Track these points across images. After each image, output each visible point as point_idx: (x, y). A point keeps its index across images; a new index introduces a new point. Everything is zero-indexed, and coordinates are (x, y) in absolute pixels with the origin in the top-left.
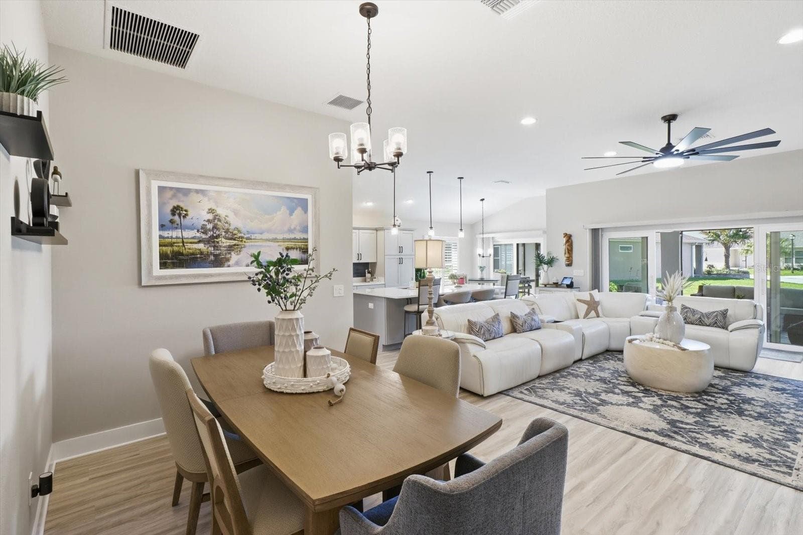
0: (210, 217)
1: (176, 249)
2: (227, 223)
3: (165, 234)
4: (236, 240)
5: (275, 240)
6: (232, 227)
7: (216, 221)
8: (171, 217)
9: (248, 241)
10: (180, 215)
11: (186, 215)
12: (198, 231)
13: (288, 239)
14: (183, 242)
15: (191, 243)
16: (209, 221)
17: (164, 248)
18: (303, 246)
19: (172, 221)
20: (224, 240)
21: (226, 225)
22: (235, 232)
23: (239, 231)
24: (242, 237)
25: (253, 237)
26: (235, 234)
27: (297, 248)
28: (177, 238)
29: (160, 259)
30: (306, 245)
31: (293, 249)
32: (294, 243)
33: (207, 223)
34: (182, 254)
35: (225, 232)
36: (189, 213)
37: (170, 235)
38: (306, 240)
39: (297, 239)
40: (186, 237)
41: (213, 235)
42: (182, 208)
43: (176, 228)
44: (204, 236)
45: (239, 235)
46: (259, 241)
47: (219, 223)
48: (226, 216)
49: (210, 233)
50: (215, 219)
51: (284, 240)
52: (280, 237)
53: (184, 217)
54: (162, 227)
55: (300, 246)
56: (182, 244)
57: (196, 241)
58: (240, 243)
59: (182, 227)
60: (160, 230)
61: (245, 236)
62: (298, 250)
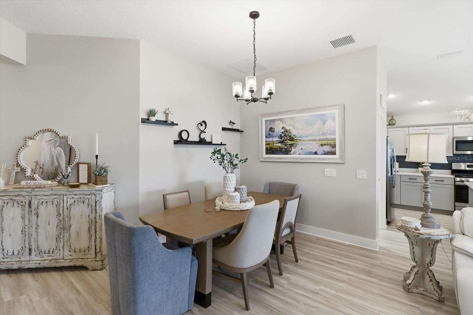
0: (283, 130)
1: (271, 146)
2: (290, 133)
3: (267, 140)
4: (294, 141)
5: (314, 140)
6: (292, 135)
7: (285, 132)
8: (269, 132)
9: (300, 141)
10: (272, 131)
11: (274, 131)
12: (278, 138)
13: (322, 139)
14: (273, 143)
15: (276, 143)
16: (283, 133)
17: (267, 146)
18: (332, 143)
19: (269, 134)
20: (289, 141)
21: (290, 134)
22: (294, 137)
23: (296, 137)
24: (297, 140)
25: (302, 139)
26: (294, 138)
27: (328, 145)
28: (271, 141)
29: (266, 150)
30: (335, 142)
31: (325, 145)
32: (326, 142)
33: (282, 134)
34: (273, 148)
35: (289, 137)
36: (275, 130)
37: (269, 140)
38: (335, 140)
39: (328, 139)
40: (274, 140)
41: (284, 139)
42: (273, 128)
43: (271, 137)
44: (281, 140)
45: (296, 138)
46: (305, 141)
47: (287, 133)
48: (290, 129)
49: (283, 138)
50: (285, 131)
51: (320, 140)
52: (318, 138)
53: (273, 132)
54: (266, 137)
55: (330, 143)
56: (272, 144)
57: (277, 142)
58: (296, 143)
59: (273, 137)
60: (266, 138)
61: (299, 139)
62: (329, 145)
